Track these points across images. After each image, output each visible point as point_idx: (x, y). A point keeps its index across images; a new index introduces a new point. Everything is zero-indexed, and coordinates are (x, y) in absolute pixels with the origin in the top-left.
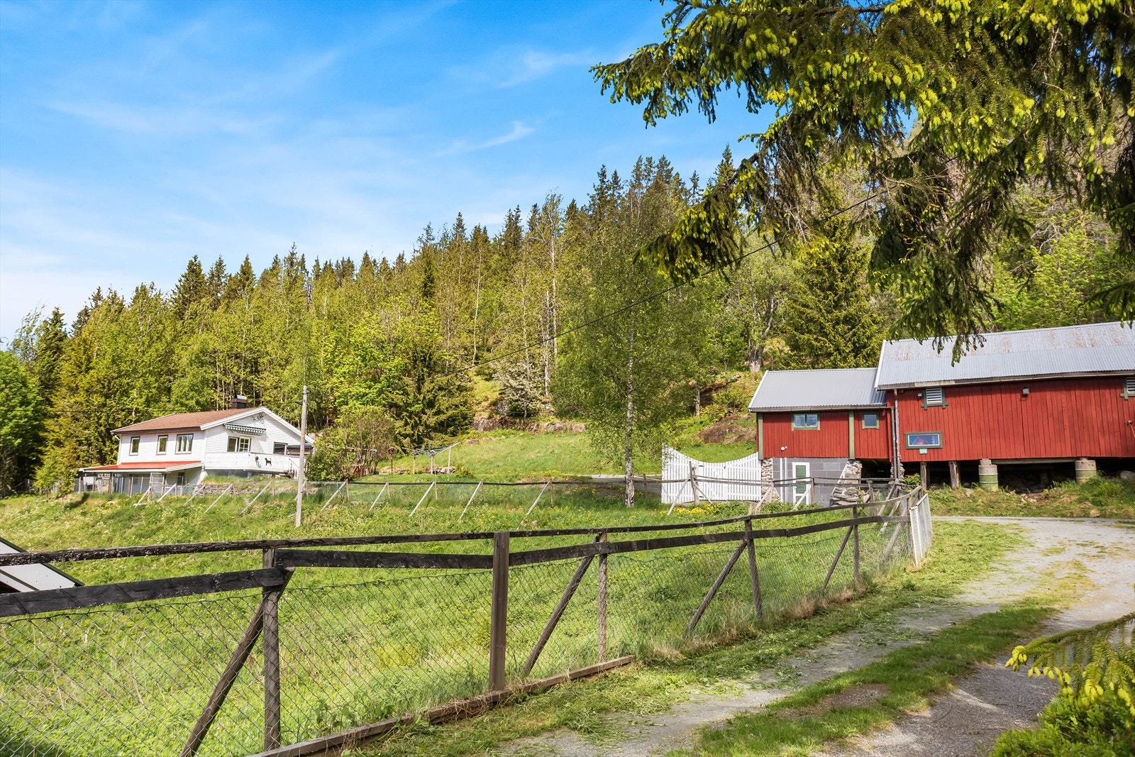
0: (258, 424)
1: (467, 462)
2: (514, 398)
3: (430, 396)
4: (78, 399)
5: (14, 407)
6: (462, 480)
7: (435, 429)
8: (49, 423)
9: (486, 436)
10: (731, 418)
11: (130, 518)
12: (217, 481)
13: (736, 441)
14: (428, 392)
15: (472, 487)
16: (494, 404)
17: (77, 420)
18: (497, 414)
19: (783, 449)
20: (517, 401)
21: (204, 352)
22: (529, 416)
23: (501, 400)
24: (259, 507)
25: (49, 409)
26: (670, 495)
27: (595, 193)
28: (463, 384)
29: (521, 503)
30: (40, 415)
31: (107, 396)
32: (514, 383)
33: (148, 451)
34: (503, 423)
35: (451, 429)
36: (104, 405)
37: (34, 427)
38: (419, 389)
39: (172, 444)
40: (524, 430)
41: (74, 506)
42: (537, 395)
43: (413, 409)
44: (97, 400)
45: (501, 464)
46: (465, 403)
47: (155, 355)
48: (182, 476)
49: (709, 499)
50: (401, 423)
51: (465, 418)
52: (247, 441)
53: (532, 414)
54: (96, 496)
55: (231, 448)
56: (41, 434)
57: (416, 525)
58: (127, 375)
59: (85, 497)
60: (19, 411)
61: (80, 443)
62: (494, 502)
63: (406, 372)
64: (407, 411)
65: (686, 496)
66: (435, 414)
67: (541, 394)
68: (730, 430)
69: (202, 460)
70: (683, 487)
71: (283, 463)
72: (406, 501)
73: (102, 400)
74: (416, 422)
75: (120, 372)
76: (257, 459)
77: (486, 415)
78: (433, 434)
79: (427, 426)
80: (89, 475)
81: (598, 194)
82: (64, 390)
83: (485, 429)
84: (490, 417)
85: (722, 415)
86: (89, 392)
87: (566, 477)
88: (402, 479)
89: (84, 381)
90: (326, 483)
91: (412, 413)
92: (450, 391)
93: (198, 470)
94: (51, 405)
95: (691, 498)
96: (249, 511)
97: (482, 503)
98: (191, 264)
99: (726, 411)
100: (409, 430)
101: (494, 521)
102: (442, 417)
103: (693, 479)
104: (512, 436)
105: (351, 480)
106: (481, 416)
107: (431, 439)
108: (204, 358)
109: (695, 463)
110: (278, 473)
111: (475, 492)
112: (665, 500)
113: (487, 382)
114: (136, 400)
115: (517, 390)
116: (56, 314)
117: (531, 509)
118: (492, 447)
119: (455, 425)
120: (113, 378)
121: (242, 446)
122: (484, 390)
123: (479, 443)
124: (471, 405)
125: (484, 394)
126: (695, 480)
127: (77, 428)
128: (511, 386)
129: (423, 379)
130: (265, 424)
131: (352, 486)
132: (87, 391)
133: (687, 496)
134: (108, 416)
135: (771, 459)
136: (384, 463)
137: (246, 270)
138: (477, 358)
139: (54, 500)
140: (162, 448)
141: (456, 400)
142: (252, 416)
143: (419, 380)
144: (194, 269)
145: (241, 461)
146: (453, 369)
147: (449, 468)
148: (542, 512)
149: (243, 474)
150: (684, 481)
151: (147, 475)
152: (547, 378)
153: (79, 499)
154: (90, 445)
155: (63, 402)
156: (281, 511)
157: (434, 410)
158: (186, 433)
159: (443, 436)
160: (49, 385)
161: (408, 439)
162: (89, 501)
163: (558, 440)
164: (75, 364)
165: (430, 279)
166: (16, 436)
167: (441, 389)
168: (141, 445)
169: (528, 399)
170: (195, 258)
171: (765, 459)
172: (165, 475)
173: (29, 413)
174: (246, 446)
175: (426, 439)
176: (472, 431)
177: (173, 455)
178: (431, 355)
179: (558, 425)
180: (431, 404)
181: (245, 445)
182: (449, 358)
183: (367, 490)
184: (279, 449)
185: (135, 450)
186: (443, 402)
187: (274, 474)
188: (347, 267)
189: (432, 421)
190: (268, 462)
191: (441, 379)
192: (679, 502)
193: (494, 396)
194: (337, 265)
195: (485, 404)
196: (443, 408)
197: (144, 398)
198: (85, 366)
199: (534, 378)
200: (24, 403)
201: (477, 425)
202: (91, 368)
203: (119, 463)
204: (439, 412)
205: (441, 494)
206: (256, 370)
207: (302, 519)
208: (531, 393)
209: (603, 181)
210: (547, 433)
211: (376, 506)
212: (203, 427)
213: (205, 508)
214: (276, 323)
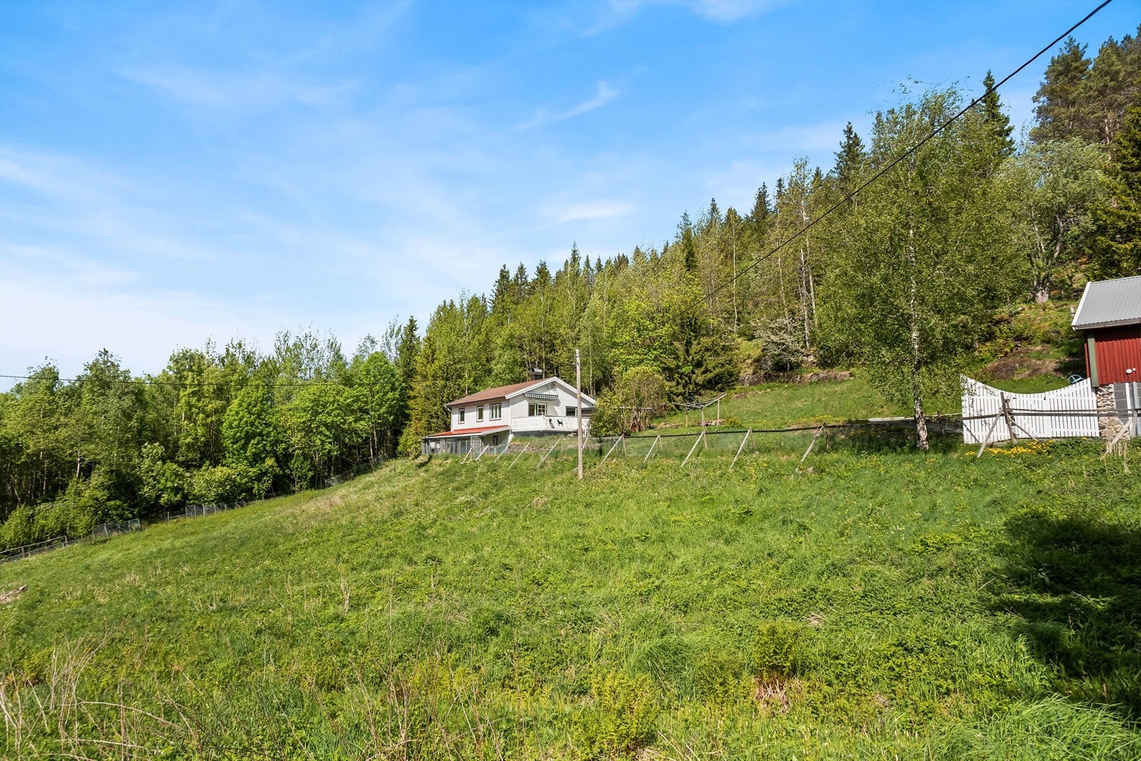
0: (552, 392)
1: (735, 415)
2: (776, 353)
3: (698, 357)
4: (428, 383)
5: (387, 392)
6: (731, 430)
7: (704, 387)
8: (411, 403)
9: (752, 390)
10: (1021, 352)
11: (455, 474)
12: (521, 441)
13: (1030, 375)
14: (696, 353)
15: (740, 436)
16: (757, 360)
17: (428, 399)
18: (760, 369)
19: (1129, 371)
20: (779, 355)
21: (512, 337)
22: (792, 368)
23: (764, 356)
24: (550, 462)
25: (410, 392)
26: (974, 433)
27: (842, 150)
28: (727, 344)
29: (793, 450)
30: (404, 397)
31: (447, 379)
32: (776, 339)
33: (471, 418)
34: (768, 377)
35: (720, 386)
36: (446, 386)
37: (402, 406)
38: (687, 351)
39: (487, 413)
40: (788, 382)
41: (422, 465)
42: (799, 348)
43: (684, 370)
44: (440, 383)
45: (768, 414)
46: (731, 360)
47: (477, 343)
48: (496, 438)
49: (1033, 436)
50: (674, 383)
51: (731, 375)
52: (544, 407)
53: (795, 367)
54: (437, 457)
55: (531, 413)
56: (407, 411)
57: (688, 475)
58: (460, 361)
59: (430, 458)
60: (390, 395)
61: (432, 417)
62: (765, 450)
63: (674, 336)
64: (678, 373)
65: (999, 434)
66: (704, 373)
67: (802, 347)
68: (1021, 365)
69: (509, 424)
70: (995, 424)
71: (571, 424)
72: (677, 452)
73: (443, 382)
74: (686, 381)
75: (454, 359)
76: (550, 420)
77: (750, 371)
78: (701, 391)
79: (697, 384)
80: (433, 440)
81: (845, 151)
82: (419, 378)
83: (751, 384)
84: (754, 373)
85: (1008, 350)
86: (435, 377)
87: (839, 421)
88: (675, 432)
89: (431, 369)
90: (606, 438)
91: (682, 374)
92: (715, 351)
93: (507, 433)
94: (412, 389)
95: (1006, 435)
96: (542, 467)
97: (752, 451)
98: (502, 271)
99: (1012, 346)
100: (681, 389)
101: (766, 470)
102: (709, 376)
103: (1007, 413)
104: (776, 389)
105: (627, 435)
106: (747, 372)
107: (700, 395)
108: (514, 343)
109: (1006, 395)
110: (570, 433)
111: (744, 440)
112: (968, 439)
113: (750, 343)
114: (467, 382)
115: (777, 344)
116: (412, 321)
117: (805, 456)
118: (758, 399)
119: (722, 382)
120: (450, 365)
121: (540, 411)
122: (748, 349)
123: (746, 397)
124: (736, 364)
125: (747, 353)
126: (1010, 414)
127: (428, 405)
128: (773, 342)
129: (691, 342)
130: (559, 392)
131: (629, 440)
132: (433, 376)
133: (1001, 432)
134: (448, 394)
135: (1112, 385)
136: (660, 419)
137: (542, 271)
138: (739, 320)
139: (409, 462)
140: (481, 416)
141: (722, 359)
142: (546, 385)
143: (687, 343)
144: (504, 275)
145: (539, 423)
146: (716, 331)
147: (719, 421)
148: (817, 458)
149: (540, 434)
150: (995, 416)
151: (468, 438)
152: (807, 332)
153: (427, 460)
154: (438, 418)
155: (419, 387)
156: (567, 465)
157: (702, 369)
158: (498, 403)
159: (712, 392)
160: (409, 374)
161: (680, 397)
162: (433, 461)
163: (825, 389)
164: (425, 357)
165: (691, 254)
166: (390, 413)
167: (707, 350)
168: (466, 415)
169: (790, 352)
170: (504, 266)
171: (1102, 385)
172: (482, 438)
173: (397, 396)
174: (544, 411)
175: (696, 396)
176: (738, 387)
177: (488, 422)
178: (696, 319)
179: (821, 375)
180: (699, 364)
181: (542, 410)
182: (713, 322)
183: (643, 444)
184: (570, 412)
185: (462, 419)
186: (711, 362)
187: (566, 433)
188: (622, 261)
189: (700, 379)
190: (560, 423)
191: (706, 341)
192: (991, 441)
193: (756, 353)
194: (615, 262)
195: (749, 361)
196: (710, 367)
197: (472, 379)
198: (431, 359)
199: (795, 332)
200: (393, 389)
201: (743, 380)
202: (436, 359)
203: (452, 430)
204: (706, 371)
205: (711, 444)
206: (552, 349)
207: (584, 472)
208: (793, 347)
209: (849, 138)
210: (811, 383)
211: (650, 458)
212: (507, 397)
213: (510, 464)
214: (566, 310)
